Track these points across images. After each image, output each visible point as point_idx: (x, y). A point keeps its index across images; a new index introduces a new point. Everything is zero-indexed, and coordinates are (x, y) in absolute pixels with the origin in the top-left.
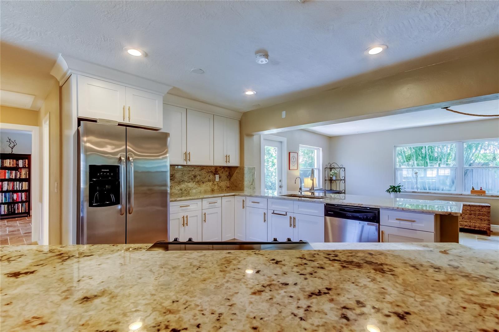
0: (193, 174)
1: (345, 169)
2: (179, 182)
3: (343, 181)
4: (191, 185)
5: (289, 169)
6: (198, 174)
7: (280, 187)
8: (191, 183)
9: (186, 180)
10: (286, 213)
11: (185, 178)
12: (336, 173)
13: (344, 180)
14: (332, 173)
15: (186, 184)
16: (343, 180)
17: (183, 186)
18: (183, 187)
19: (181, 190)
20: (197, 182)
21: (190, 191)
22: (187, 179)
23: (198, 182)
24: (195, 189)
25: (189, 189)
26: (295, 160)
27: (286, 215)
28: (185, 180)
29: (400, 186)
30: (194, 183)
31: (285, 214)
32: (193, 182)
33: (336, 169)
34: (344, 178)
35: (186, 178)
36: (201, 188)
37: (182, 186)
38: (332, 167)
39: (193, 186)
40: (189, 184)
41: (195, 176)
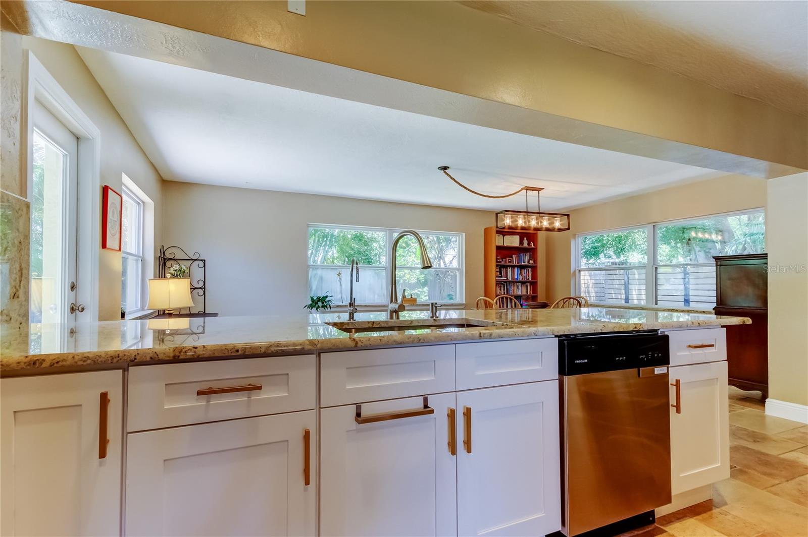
1: (204, 263)
3: (201, 292)
5: (104, 245)
7: (73, 310)
10: (426, 400)
12: (184, 272)
13: (203, 288)
14: (175, 270)
16: (201, 288)
26: (116, 215)
27: (427, 410)
29: (327, 297)
31: (422, 407)
33: (181, 262)
34: (201, 284)
38: (168, 255)
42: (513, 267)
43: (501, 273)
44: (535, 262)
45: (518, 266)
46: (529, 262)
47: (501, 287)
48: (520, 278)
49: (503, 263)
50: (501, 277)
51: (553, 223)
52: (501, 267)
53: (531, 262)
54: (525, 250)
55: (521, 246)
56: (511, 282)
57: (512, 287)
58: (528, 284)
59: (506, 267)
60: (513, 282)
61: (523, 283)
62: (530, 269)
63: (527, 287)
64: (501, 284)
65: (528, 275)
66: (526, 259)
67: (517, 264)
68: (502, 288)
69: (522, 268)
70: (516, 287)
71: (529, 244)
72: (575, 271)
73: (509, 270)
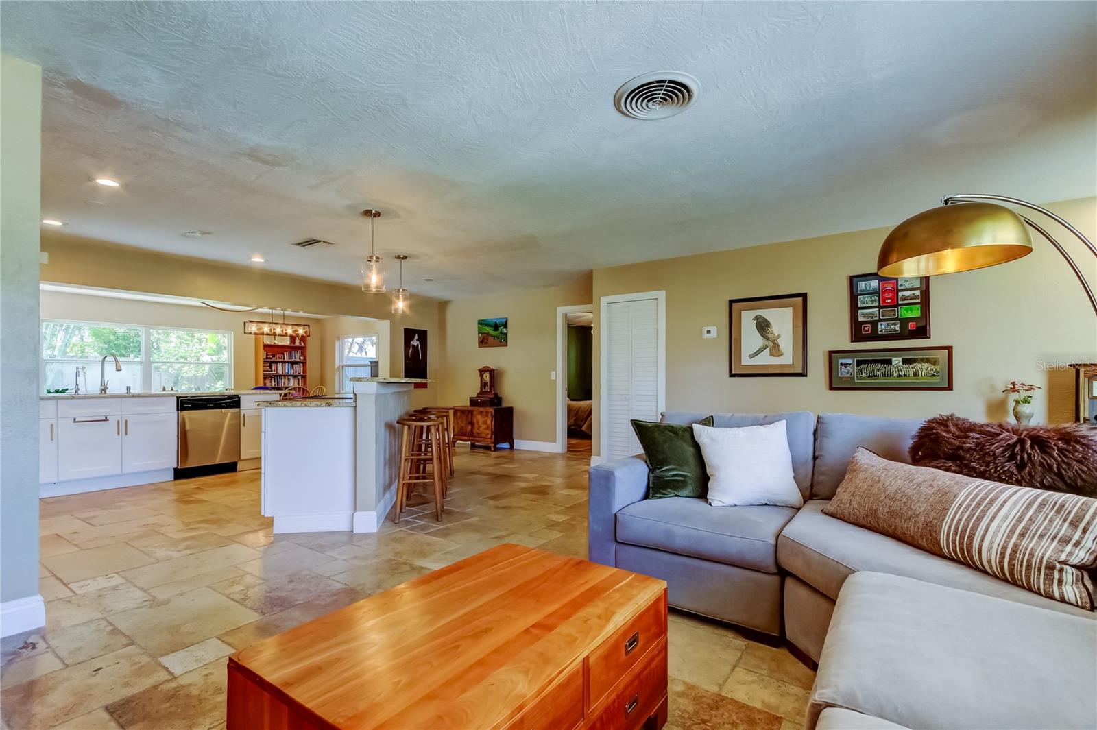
10: (106, 418)
27: (106, 419)
31: (104, 419)
42: (285, 362)
43: (271, 368)
44: (305, 359)
45: (288, 362)
46: (300, 359)
47: (271, 380)
48: (292, 372)
49: (274, 359)
50: (272, 371)
51: (296, 331)
52: (270, 363)
53: (301, 358)
54: (296, 349)
55: (292, 345)
56: (282, 376)
57: (283, 380)
58: (300, 378)
59: (276, 363)
60: (285, 376)
61: (294, 376)
62: (301, 365)
63: (299, 380)
64: (272, 377)
65: (298, 369)
66: (297, 356)
67: (288, 360)
68: (273, 381)
69: (293, 363)
70: (286, 380)
71: (300, 343)
72: (339, 367)
73: (280, 366)
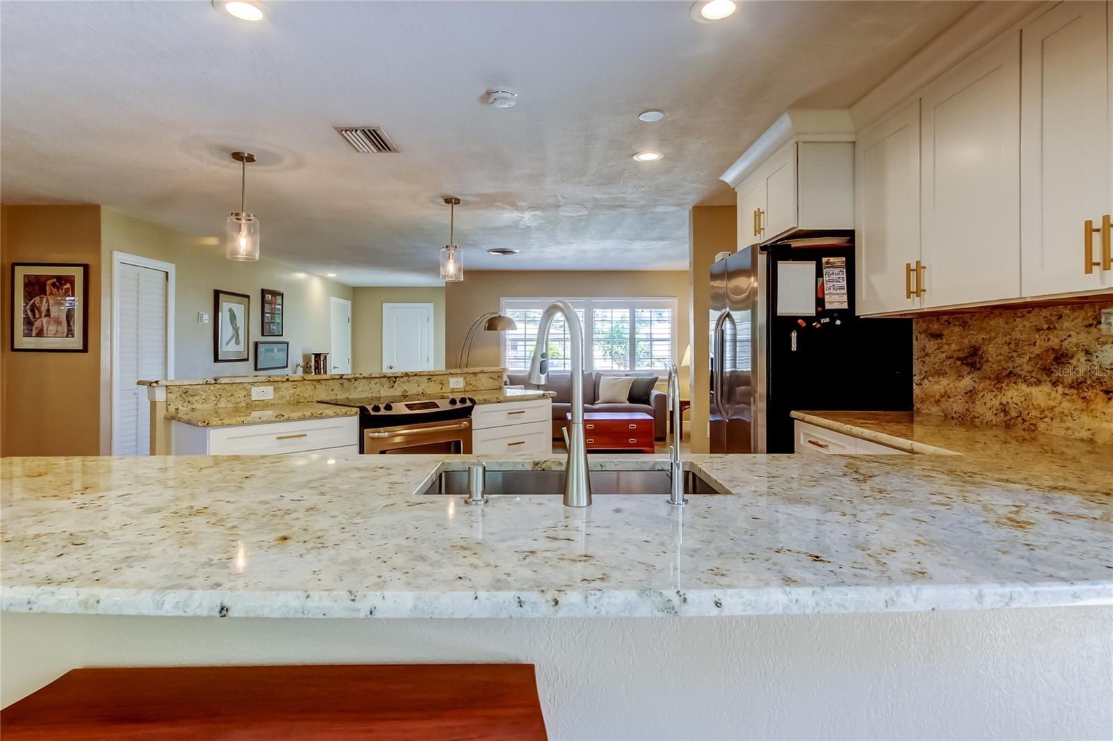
0: (1050, 343)
2: (997, 377)
4: (1041, 395)
6: (1077, 345)
8: (1046, 388)
9: (1023, 373)
11: (1018, 361)
15: (1024, 387)
17: (1014, 394)
18: (1010, 401)
19: (1004, 411)
20: (1071, 387)
21: (1042, 426)
22: (1026, 367)
23: (1078, 385)
24: (1062, 421)
25: (1034, 413)
28: (1018, 371)
30: (1060, 389)
32: (1055, 384)
35: (1023, 364)
36: (1094, 424)
37: (1009, 394)
39: (1052, 403)
40: (1035, 390)
41: (1061, 357)
